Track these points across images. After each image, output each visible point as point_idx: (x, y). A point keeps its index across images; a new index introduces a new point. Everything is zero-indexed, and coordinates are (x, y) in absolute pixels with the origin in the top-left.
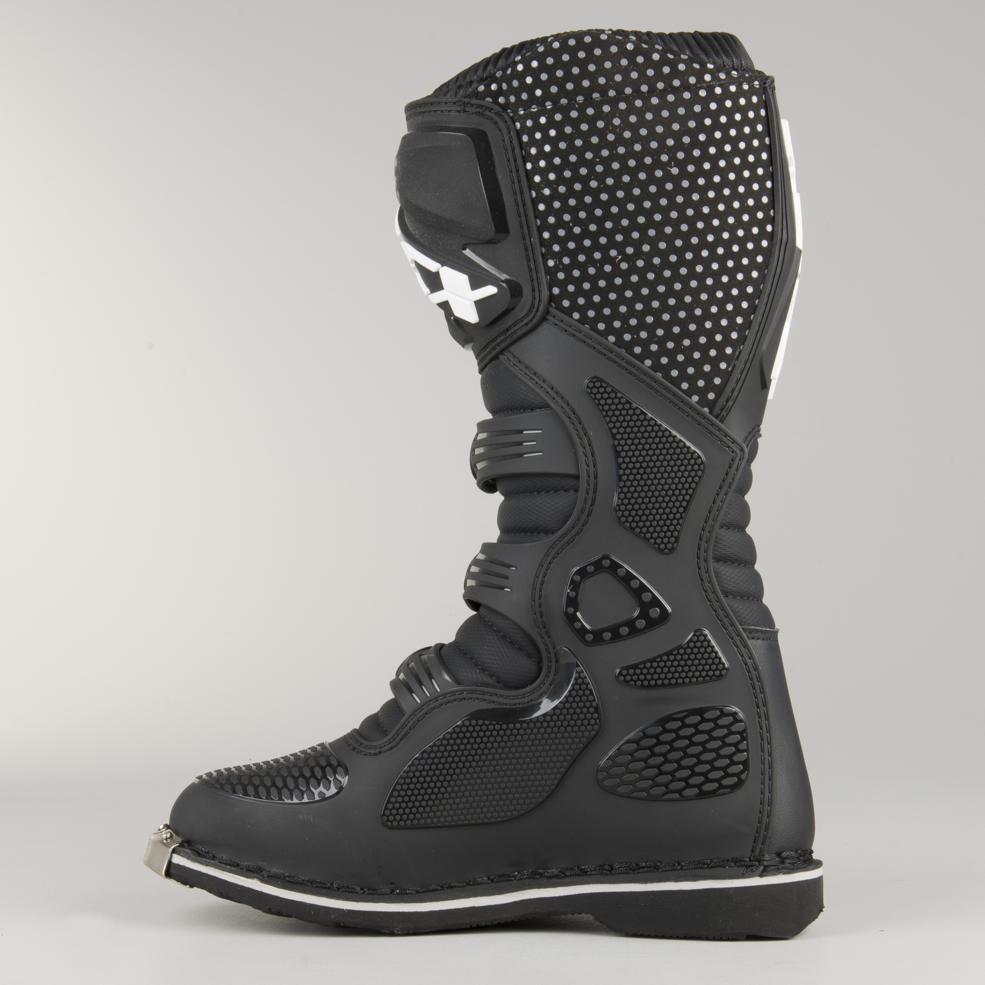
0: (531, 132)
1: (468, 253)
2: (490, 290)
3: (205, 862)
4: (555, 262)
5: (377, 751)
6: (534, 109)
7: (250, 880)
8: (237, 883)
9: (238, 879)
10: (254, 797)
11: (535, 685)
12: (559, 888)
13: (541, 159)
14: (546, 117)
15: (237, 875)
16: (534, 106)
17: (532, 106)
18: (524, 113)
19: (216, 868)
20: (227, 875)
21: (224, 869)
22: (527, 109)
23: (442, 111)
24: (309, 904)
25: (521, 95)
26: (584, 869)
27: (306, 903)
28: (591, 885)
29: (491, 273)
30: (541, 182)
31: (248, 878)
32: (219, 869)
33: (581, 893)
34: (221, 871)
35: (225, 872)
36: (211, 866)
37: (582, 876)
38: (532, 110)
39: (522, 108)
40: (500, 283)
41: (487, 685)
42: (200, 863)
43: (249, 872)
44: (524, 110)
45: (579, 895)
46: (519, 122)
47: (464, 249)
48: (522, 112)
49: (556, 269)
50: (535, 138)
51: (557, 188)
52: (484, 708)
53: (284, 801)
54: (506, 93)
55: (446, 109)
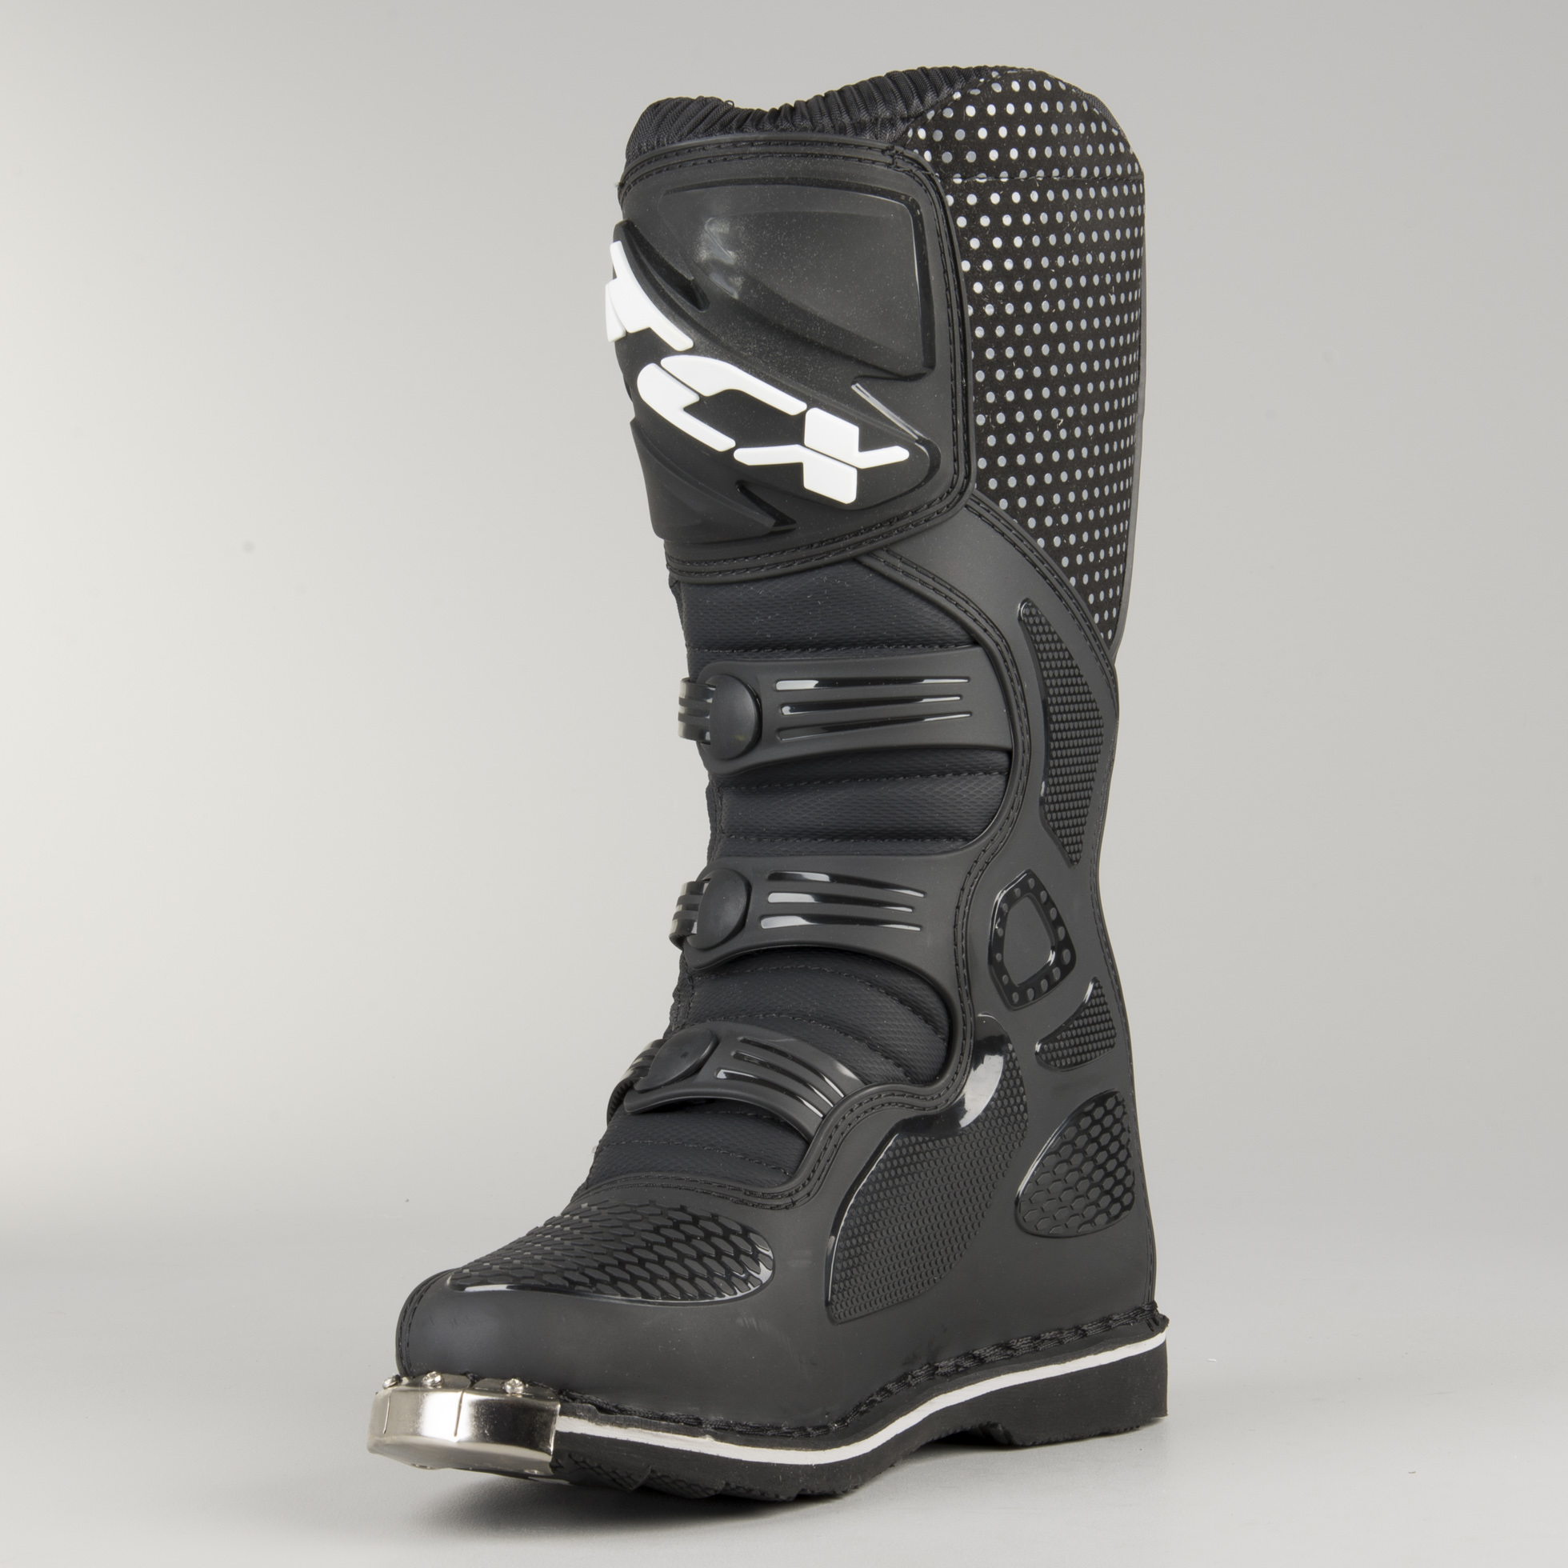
0: (974, 215)
1: (858, 389)
2: (896, 454)
3: (625, 1421)
4: (987, 420)
5: (789, 1200)
6: (980, 178)
7: (699, 1440)
8: (681, 1448)
9: (681, 1440)
10: (663, 1299)
11: (948, 1075)
12: (966, 1388)
13: (985, 259)
14: (1000, 195)
15: (679, 1434)
16: (983, 175)
17: (979, 173)
18: (962, 183)
19: (645, 1428)
20: (661, 1437)
21: (657, 1428)
22: (969, 178)
23: (860, 160)
24: (778, 1464)
25: (966, 154)
26: (980, 1354)
27: (774, 1464)
28: (1002, 1376)
29: (898, 427)
30: (983, 293)
31: (694, 1436)
32: (650, 1429)
33: (989, 1391)
34: (654, 1433)
35: (660, 1433)
36: (636, 1427)
37: (982, 1367)
38: (978, 180)
39: (961, 174)
40: (916, 444)
41: (896, 1080)
42: (613, 1423)
43: (694, 1427)
44: (963, 178)
45: (988, 1394)
46: (952, 195)
47: (854, 383)
48: (958, 181)
49: (987, 430)
50: (980, 224)
51: (1004, 306)
52: (907, 1117)
53: (724, 1296)
54: (938, 147)
55: (869, 158)
